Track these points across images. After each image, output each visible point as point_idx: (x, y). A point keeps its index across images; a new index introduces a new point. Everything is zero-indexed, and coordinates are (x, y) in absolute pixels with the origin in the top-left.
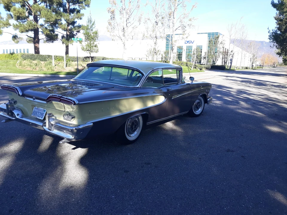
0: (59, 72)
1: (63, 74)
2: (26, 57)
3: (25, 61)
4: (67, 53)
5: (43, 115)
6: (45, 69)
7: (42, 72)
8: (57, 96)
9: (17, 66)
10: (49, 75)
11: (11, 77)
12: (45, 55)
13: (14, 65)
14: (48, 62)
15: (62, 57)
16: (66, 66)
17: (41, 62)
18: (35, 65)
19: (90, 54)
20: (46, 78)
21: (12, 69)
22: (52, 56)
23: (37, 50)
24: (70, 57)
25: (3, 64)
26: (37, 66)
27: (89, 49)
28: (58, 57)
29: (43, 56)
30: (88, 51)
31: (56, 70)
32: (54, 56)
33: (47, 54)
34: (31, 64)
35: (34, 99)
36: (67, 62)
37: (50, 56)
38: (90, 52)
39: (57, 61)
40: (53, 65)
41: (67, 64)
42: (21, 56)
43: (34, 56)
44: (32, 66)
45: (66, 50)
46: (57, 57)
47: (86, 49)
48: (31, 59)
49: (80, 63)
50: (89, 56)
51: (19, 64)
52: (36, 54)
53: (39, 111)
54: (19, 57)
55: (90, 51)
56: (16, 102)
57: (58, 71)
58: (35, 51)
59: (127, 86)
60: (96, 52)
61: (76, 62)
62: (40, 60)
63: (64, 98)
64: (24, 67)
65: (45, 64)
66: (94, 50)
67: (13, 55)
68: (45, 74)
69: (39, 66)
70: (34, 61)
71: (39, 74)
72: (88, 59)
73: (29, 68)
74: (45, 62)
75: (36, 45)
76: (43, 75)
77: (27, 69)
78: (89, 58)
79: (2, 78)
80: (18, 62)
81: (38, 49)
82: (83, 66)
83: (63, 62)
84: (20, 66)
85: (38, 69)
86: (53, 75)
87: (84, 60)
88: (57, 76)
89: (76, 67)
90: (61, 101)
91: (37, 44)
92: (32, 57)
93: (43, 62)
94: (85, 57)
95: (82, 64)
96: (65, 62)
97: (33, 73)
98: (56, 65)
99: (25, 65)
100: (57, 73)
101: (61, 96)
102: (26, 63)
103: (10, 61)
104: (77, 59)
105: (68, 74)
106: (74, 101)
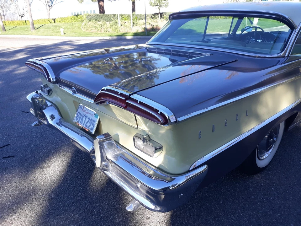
0: (126, 33)
1: (130, 36)
2: (91, 18)
3: (90, 23)
4: (133, 10)
5: (94, 125)
6: (110, 30)
7: (107, 34)
8: (117, 93)
9: (82, 28)
10: (115, 38)
11: (75, 42)
12: (111, 15)
13: (79, 28)
14: (114, 21)
15: (128, 15)
16: (133, 26)
17: (107, 22)
18: (100, 26)
19: (159, 10)
20: (112, 40)
21: (77, 33)
22: (117, 15)
23: (102, 10)
24: (137, 15)
25: (69, 27)
26: (102, 27)
27: (158, 4)
28: (124, 16)
29: (108, 15)
30: (156, 5)
31: (122, 31)
32: (120, 15)
33: (113, 14)
34: (96, 26)
35: (74, 92)
36: (134, 20)
37: (116, 14)
38: (158, 7)
39: (124, 21)
40: (119, 25)
41: (133, 23)
42: (86, 17)
43: (99, 16)
44: (97, 28)
45: (132, 7)
46: (122, 15)
47: (155, 4)
48: (96, 20)
49: (148, 20)
50: (158, 12)
51: (84, 26)
52: (101, 14)
53: (87, 115)
54: (84, 18)
55: (159, 5)
56: (51, 92)
57: (124, 32)
58: (100, 11)
59: (260, 55)
60: (166, 7)
61: (144, 21)
62: (106, 20)
63: (136, 101)
64: (90, 30)
65: (110, 25)
66: (163, 5)
67: (79, 17)
68: (110, 36)
69: (104, 27)
70: (99, 22)
71: (104, 36)
72: (156, 16)
73: (94, 30)
74: (110, 22)
75: (101, 4)
76: (108, 38)
77: (92, 31)
78: (158, 15)
79: (66, 43)
80: (84, 23)
81: (103, 7)
82: (151, 25)
83: (130, 21)
84: (85, 28)
85: (103, 30)
86: (119, 37)
87: (152, 17)
88: (123, 37)
89: (144, 26)
90: (128, 107)
91: (101, 2)
92: (97, 18)
93: (109, 22)
94: (153, 14)
95: (150, 23)
96: (132, 21)
97: (98, 35)
98: (122, 25)
99: (90, 26)
100: (124, 34)
101: (128, 94)
102: (91, 24)
103: (75, 24)
104: (145, 17)
105: (136, 34)
106: (162, 115)
